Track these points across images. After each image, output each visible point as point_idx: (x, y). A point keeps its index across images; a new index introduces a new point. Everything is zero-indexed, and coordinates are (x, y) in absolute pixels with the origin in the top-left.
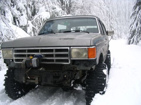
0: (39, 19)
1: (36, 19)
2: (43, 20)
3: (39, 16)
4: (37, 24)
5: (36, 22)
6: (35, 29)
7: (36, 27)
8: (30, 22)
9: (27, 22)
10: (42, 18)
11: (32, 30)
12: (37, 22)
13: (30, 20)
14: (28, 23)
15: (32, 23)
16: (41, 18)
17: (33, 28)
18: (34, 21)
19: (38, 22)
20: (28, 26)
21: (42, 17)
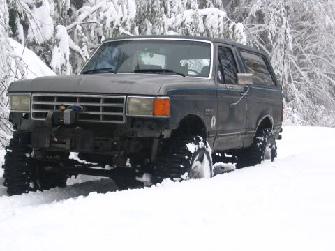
0: (95, 19)
1: (85, 19)
2: (108, 24)
3: (98, 11)
4: (86, 38)
5: (83, 30)
6: (77, 56)
7: (85, 48)
8: (63, 30)
9: (55, 30)
10: (105, 18)
11: (68, 58)
12: (90, 30)
13: (65, 23)
14: (57, 35)
15: (71, 33)
16: (102, 17)
17: (72, 50)
18: (79, 28)
19: (92, 33)
20: (57, 42)
21: (107, 14)
